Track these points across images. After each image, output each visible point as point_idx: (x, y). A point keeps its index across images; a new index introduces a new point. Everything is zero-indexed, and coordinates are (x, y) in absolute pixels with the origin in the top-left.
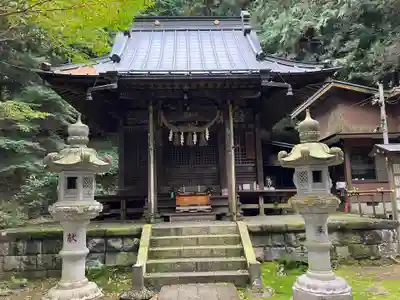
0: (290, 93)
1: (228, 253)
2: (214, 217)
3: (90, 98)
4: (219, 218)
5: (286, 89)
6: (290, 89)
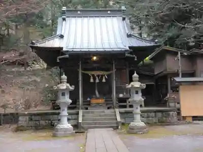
0: (136, 60)
1: (111, 119)
3: (58, 61)
4: (108, 108)
5: (134, 58)
6: (136, 58)
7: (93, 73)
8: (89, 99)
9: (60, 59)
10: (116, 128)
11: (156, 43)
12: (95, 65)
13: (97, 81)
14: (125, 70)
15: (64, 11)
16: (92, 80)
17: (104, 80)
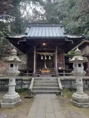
0: (73, 43)
1: (54, 86)
2: (51, 76)
3: (18, 44)
4: (52, 76)
5: (71, 42)
6: (73, 42)
7: (43, 53)
8: (40, 70)
9: (19, 42)
10: (59, 94)
11: (83, 36)
12: (44, 49)
13: (46, 58)
14: (62, 54)
15: (30, 23)
16: (42, 58)
17: (50, 58)
